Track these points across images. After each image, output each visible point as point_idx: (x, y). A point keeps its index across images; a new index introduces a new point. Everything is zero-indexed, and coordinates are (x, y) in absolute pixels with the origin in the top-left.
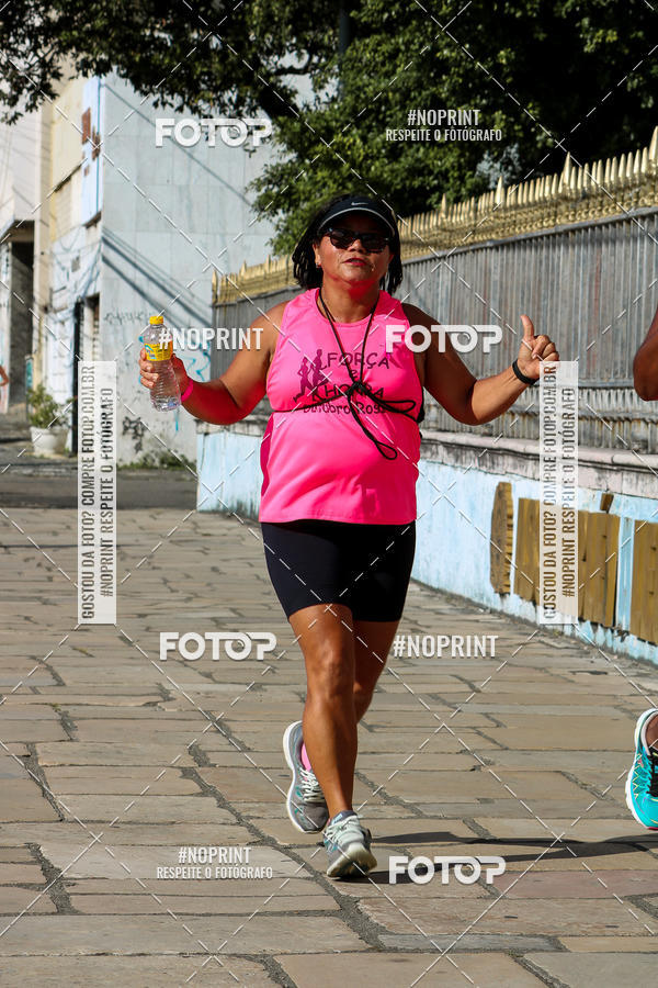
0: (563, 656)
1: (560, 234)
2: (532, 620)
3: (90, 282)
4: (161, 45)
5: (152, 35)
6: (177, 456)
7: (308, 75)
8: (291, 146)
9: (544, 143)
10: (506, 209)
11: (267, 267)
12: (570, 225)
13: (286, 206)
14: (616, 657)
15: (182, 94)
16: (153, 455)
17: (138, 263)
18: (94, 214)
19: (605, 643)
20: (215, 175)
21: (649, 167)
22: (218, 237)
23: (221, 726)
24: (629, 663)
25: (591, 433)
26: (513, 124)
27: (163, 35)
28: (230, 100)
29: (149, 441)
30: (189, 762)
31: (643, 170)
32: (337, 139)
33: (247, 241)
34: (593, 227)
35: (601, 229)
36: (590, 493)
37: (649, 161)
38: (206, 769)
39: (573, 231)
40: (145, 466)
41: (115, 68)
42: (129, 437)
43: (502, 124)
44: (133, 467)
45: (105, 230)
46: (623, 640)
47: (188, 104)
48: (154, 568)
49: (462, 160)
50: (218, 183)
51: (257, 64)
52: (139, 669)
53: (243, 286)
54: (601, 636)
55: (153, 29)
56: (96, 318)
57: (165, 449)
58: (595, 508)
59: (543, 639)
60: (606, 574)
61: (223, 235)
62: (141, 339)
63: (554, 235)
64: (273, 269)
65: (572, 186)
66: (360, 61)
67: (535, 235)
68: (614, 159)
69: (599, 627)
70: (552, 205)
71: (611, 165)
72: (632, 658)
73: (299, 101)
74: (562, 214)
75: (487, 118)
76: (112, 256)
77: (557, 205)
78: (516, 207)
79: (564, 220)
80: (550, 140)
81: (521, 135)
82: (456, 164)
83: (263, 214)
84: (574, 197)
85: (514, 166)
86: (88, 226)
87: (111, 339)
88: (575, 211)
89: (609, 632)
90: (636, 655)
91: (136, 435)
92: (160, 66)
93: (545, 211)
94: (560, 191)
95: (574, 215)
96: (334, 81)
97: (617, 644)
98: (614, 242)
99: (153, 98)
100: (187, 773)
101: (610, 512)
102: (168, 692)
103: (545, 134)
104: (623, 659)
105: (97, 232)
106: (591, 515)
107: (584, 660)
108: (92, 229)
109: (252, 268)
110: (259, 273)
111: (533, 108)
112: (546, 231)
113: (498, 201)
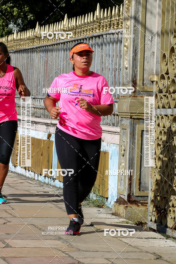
0: (34, 187)
1: (35, 48)
2: (25, 175)
9: (30, 18)
10: (17, 40)
12: (38, 46)
14: (52, 187)
19: (48, 183)
21: (64, 27)
24: (56, 189)
25: (44, 114)
26: (20, 12)
31: (62, 28)
34: (45, 46)
35: (48, 47)
36: (44, 133)
37: (64, 25)
39: (39, 47)
43: (17, 12)
46: (54, 181)
49: (4, 24)
54: (47, 180)
58: (45, 138)
59: (28, 181)
60: (49, 160)
63: (33, 49)
65: (39, 33)
67: (27, 48)
68: (52, 24)
69: (46, 177)
70: (32, 39)
71: (51, 26)
72: (57, 187)
74: (35, 42)
75: (12, 10)
77: (34, 39)
78: (21, 39)
79: (36, 44)
80: (32, 18)
81: (23, 16)
82: (2, 25)
84: (39, 36)
85: (20, 26)
88: (40, 41)
89: (50, 178)
90: (58, 186)
93: (30, 41)
94: (35, 34)
95: (39, 42)
97: (52, 183)
98: (52, 51)
101: (50, 140)
103: (30, 16)
104: (54, 188)
106: (44, 140)
107: (41, 188)
111: (26, 8)
112: (30, 47)
113: (14, 37)
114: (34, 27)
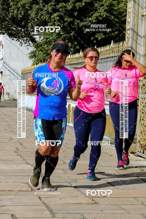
1: (79, 63)
3: (1, 69)
4: (14, 30)
5: (12, 28)
6: (15, 98)
7: (38, 36)
8: (35, 47)
10: (71, 59)
11: (31, 67)
12: (81, 62)
13: (34, 58)
15: (17, 38)
16: (11, 98)
17: (9, 66)
18: (2, 58)
20: (23, 52)
22: (23, 62)
23: (21, 144)
27: (14, 28)
28: (25, 39)
29: (11, 96)
30: (16, 150)
32: (43, 46)
33: (28, 63)
38: (19, 151)
39: (82, 62)
40: (9, 100)
41: (6, 34)
42: (7, 95)
43: (70, 45)
44: (8, 100)
45: (4, 61)
47: (18, 40)
48: (11, 117)
50: (23, 53)
51: (30, 34)
52: (8, 134)
53: (27, 70)
55: (12, 27)
56: (2, 75)
57: (13, 97)
61: (24, 62)
62: (9, 79)
63: (78, 63)
64: (32, 68)
65: (82, 55)
66: (47, 34)
67: (75, 63)
73: (36, 40)
76: (5, 65)
77: (79, 58)
78: (72, 58)
79: (80, 61)
81: (74, 47)
83: (30, 59)
85: (72, 52)
86: (1, 60)
87: (4, 79)
91: (8, 95)
92: (13, 33)
93: (77, 59)
94: (80, 56)
95: (82, 60)
96: (43, 37)
99: (12, 39)
100: (15, 152)
102: (13, 138)
103: (78, 47)
105: (2, 61)
108: (2, 60)
109: (28, 67)
110: (29, 68)
111: (76, 43)
112: (77, 62)
113: (69, 57)
114: (79, 52)
